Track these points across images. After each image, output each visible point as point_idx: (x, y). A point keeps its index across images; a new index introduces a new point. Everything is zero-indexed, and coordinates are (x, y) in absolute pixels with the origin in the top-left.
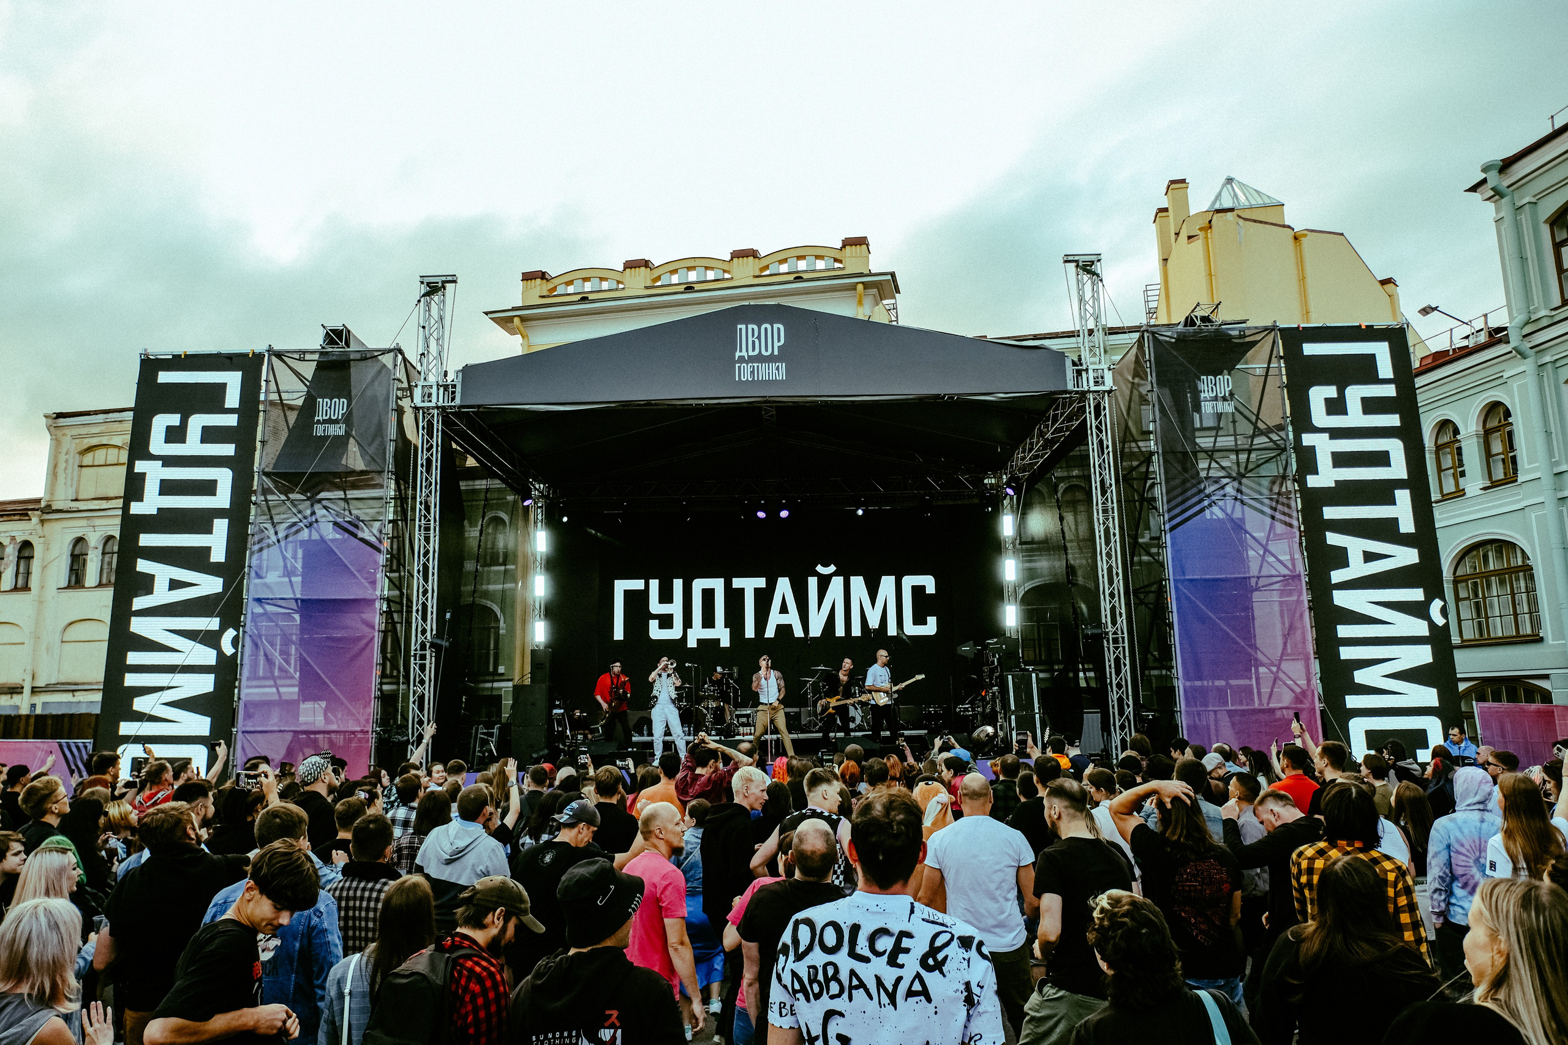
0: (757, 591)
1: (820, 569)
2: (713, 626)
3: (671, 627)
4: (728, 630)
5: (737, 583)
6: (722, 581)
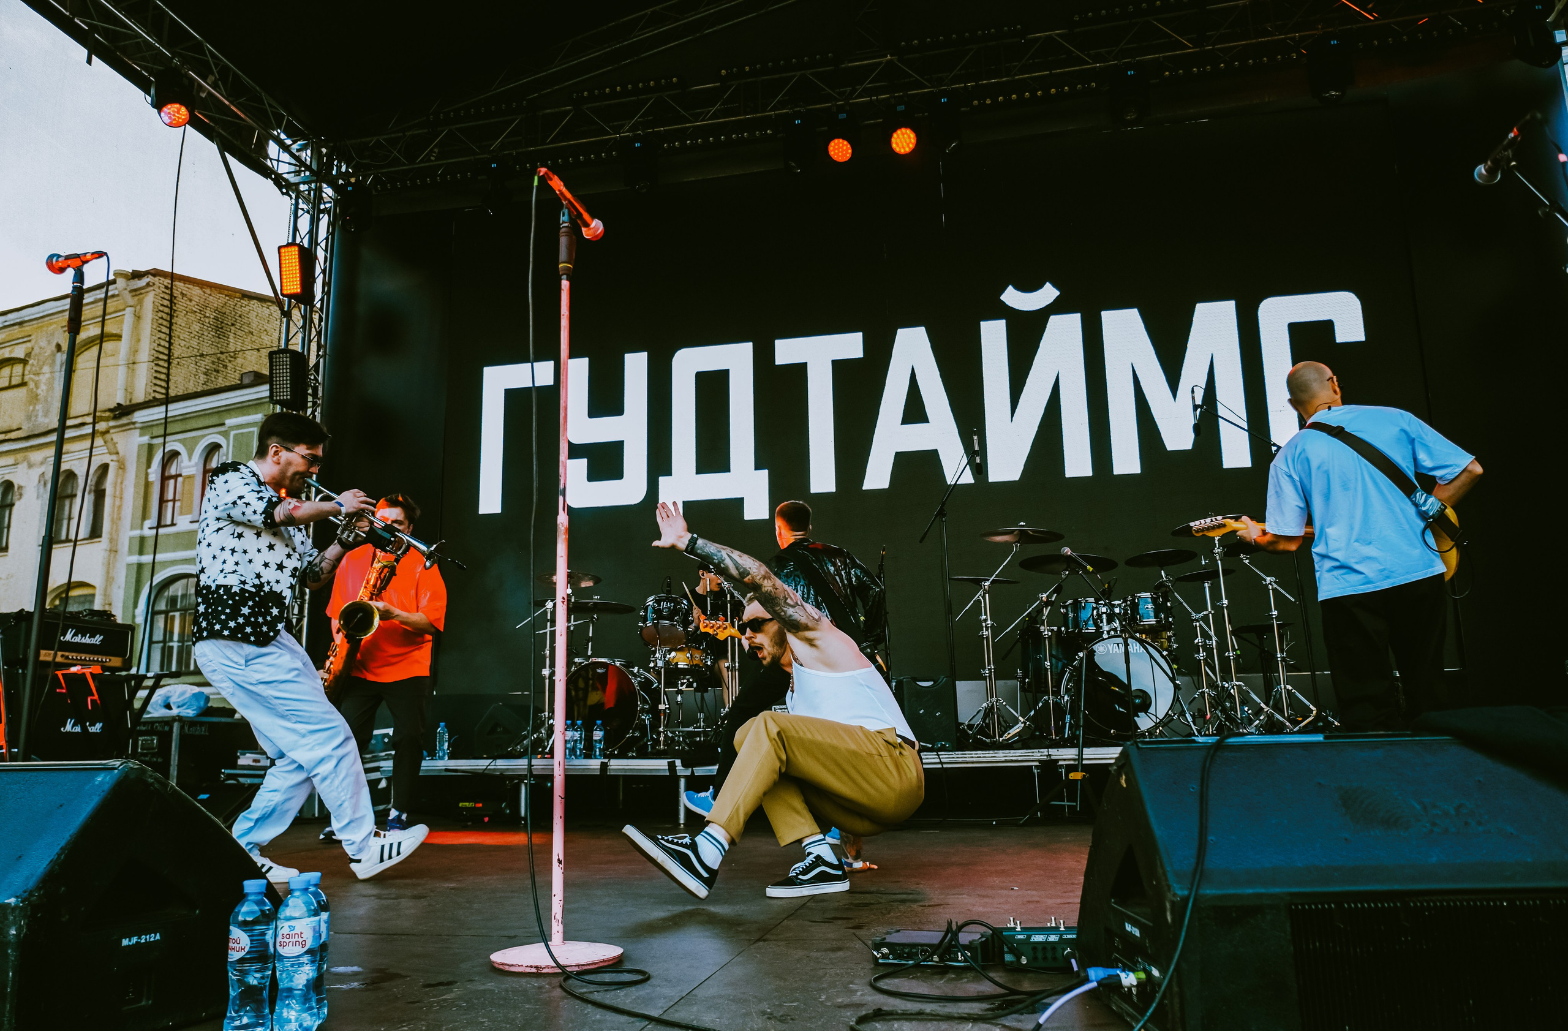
0: (839, 366)
1: (1012, 297)
2: (726, 468)
3: (616, 472)
4: (764, 473)
5: (787, 351)
6: (748, 348)
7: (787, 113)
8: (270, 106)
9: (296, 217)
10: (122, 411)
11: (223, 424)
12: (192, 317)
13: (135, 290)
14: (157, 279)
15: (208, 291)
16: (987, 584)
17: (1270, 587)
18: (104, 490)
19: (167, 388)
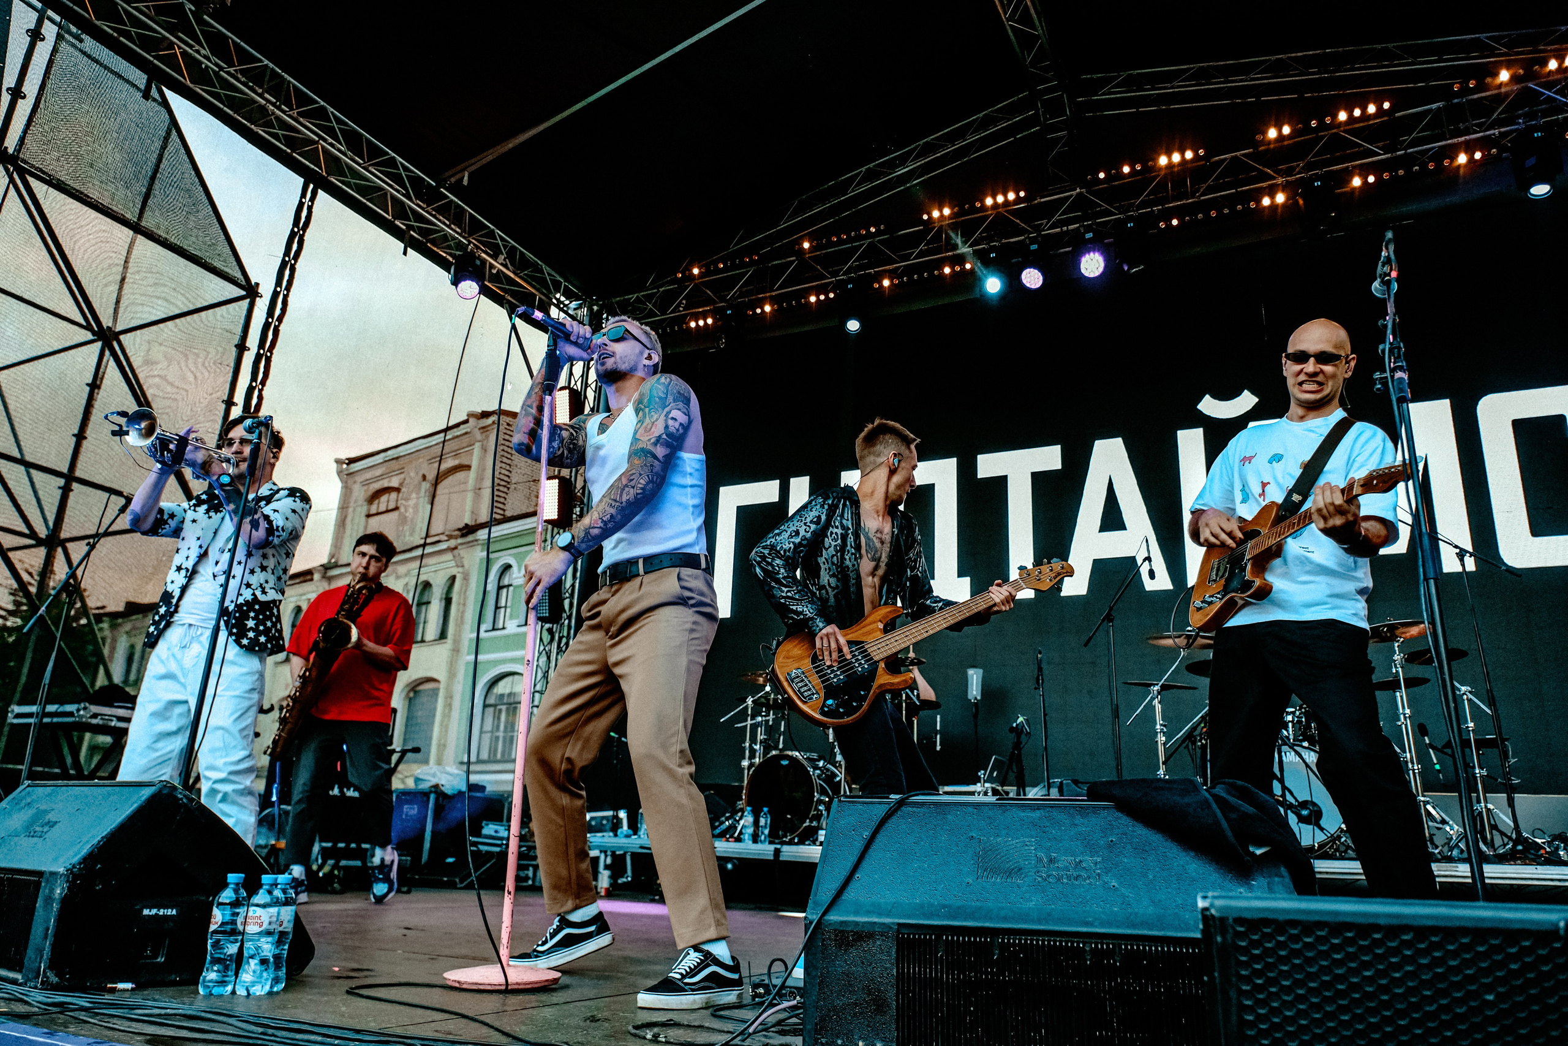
0: (1039, 479)
1: (1209, 406)
4: (967, 581)
5: (988, 465)
7: (984, 247)
8: (549, 274)
10: (468, 530)
13: (483, 428)
14: (501, 417)
16: (1156, 688)
17: (1465, 697)
18: (451, 599)
19: (504, 510)
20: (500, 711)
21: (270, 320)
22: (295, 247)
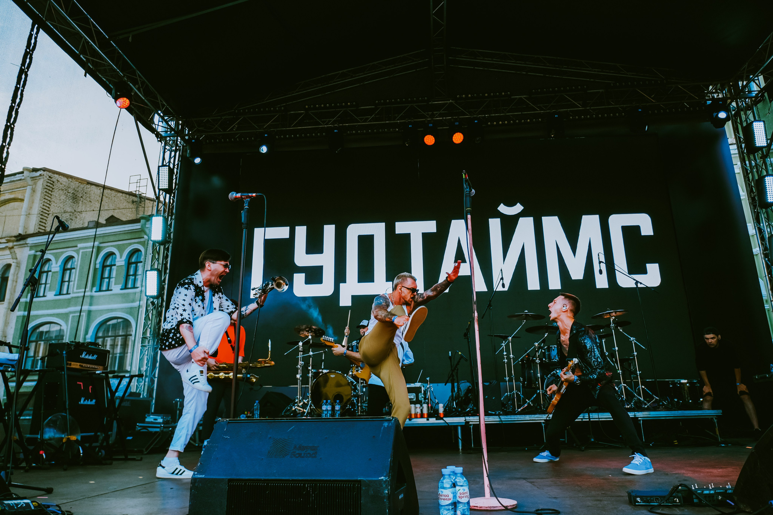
0: (426, 236)
1: (503, 209)
2: (372, 280)
3: (320, 281)
5: (401, 228)
6: (383, 225)
7: (405, 122)
8: (161, 101)
9: (164, 152)
10: (21, 237)
11: (77, 246)
12: (61, 192)
13: (33, 178)
14: (45, 172)
15: (70, 180)
16: (511, 337)
17: (633, 342)
18: (7, 278)
19: (45, 227)
20: (40, 344)
21: (13, 105)
22: (28, 60)
